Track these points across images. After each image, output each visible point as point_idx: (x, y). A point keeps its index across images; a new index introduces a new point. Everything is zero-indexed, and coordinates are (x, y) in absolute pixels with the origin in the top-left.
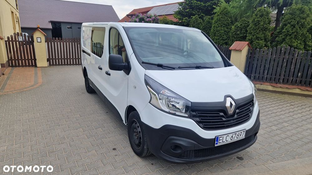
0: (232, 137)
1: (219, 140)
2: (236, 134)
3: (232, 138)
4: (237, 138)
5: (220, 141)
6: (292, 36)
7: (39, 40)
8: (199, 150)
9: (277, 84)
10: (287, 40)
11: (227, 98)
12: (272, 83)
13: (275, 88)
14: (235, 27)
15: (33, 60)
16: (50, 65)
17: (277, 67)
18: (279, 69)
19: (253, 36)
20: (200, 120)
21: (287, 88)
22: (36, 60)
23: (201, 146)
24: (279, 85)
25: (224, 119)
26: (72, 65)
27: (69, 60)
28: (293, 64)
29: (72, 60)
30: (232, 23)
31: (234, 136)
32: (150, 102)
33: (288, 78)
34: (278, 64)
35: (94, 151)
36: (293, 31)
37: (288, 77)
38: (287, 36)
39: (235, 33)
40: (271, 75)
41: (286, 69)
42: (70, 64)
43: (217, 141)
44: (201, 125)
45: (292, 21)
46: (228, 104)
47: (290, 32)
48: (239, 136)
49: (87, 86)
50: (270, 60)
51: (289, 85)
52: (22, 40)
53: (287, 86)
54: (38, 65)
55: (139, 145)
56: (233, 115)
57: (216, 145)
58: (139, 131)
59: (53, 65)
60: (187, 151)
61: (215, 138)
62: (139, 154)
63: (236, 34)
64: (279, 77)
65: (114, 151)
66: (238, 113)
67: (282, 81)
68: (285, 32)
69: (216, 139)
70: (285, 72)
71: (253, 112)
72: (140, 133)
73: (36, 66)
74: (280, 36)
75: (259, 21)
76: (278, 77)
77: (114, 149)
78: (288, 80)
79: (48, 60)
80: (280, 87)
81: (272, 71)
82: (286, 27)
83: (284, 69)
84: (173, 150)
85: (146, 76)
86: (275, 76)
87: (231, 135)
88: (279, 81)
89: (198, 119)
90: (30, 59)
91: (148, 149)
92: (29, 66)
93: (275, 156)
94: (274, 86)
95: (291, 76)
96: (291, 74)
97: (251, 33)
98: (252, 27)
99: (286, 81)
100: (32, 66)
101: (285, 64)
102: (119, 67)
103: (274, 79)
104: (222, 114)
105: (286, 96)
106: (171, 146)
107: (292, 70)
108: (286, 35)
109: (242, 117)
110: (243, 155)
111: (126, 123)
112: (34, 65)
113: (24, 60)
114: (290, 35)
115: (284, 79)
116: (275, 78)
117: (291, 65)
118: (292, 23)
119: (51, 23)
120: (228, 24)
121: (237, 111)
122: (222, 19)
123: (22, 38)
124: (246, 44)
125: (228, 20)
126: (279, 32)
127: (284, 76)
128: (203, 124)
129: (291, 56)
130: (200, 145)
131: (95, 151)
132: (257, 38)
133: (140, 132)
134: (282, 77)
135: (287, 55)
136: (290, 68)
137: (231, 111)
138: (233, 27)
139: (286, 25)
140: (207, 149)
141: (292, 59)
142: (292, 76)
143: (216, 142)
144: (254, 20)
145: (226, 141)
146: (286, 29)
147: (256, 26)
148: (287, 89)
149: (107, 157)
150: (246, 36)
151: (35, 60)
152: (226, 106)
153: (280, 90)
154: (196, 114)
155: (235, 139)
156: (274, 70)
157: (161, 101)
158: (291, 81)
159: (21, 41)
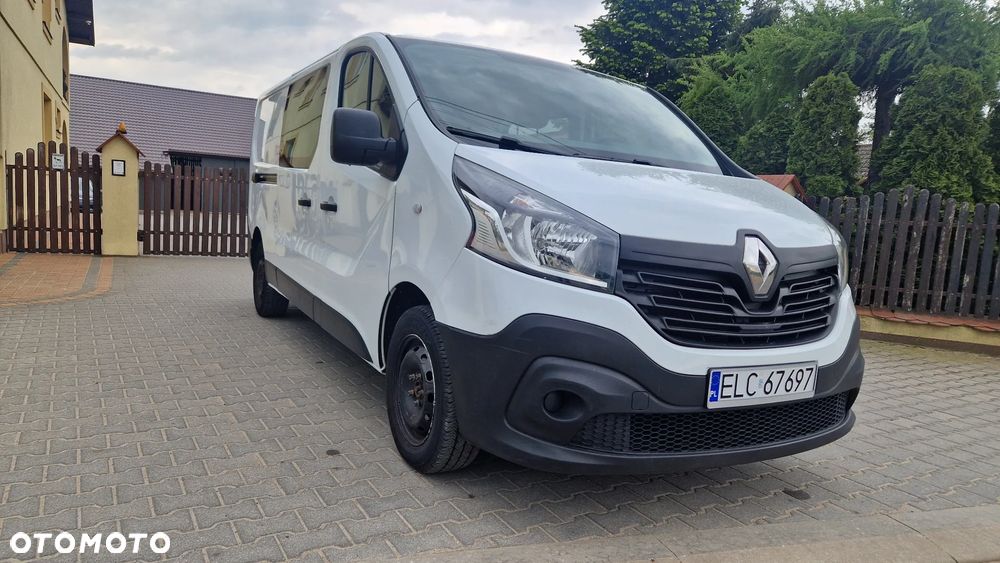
0: (769, 381)
1: (723, 386)
2: (783, 372)
3: (769, 385)
4: (787, 391)
5: (727, 392)
6: (929, 159)
7: (119, 169)
8: (649, 416)
9: (893, 311)
10: (917, 172)
11: (748, 240)
12: (878, 308)
13: (888, 324)
14: (750, 138)
15: (92, 234)
16: (146, 250)
17: (891, 259)
18: (897, 263)
19: (808, 160)
20: (651, 304)
21: (929, 324)
22: (101, 232)
23: (656, 401)
24: (901, 316)
25: (738, 313)
26: (220, 254)
27: (210, 237)
28: (941, 246)
29: (219, 238)
30: (738, 129)
31: (775, 379)
32: (469, 246)
33: (928, 292)
34: (893, 249)
35: (257, 454)
36: (934, 145)
37: (931, 288)
38: (915, 160)
39: (749, 156)
40: (874, 284)
41: (919, 263)
42: (214, 253)
43: (715, 388)
44: (656, 322)
45: (927, 115)
46: (751, 260)
47: (924, 149)
48: (795, 384)
49: (260, 293)
50: (867, 236)
51: (936, 314)
52: (62, 167)
53: (927, 319)
54: (107, 249)
55: (421, 430)
56: (769, 304)
57: (711, 405)
58: (425, 371)
59: (157, 251)
60: (607, 415)
61: (708, 376)
62: (420, 464)
63: (752, 159)
64: (901, 290)
65: (330, 457)
66: (786, 299)
67: (909, 303)
68: (909, 148)
69: (712, 380)
70: (918, 275)
71: (836, 312)
72: (430, 378)
73: (98, 251)
74: (894, 163)
75: (821, 114)
76: (895, 290)
77: (332, 453)
78: (929, 299)
79: (142, 236)
80: (907, 322)
81: (875, 274)
82: (913, 132)
83: (913, 263)
84: (550, 412)
85: (459, 161)
86: (888, 285)
87: (764, 375)
88: (900, 305)
89: (644, 300)
90: (81, 227)
91: (458, 432)
92: (76, 251)
93: (923, 492)
94: (885, 320)
95: (939, 286)
96: (940, 277)
97: (801, 153)
98: (801, 135)
99: (923, 304)
100: (87, 251)
101: (917, 247)
102: (365, 151)
103: (883, 295)
104: (730, 292)
105: (929, 352)
106: (545, 398)
107: (942, 265)
108: (912, 159)
109: (798, 317)
110: (806, 485)
111: (381, 366)
112: (92, 248)
113: (60, 230)
114: (924, 157)
115: (915, 295)
116: (886, 293)
117: (936, 250)
118: (927, 121)
119: (169, 157)
120: (727, 130)
121: (784, 292)
122: (705, 116)
123: (62, 158)
124: (788, 181)
125: (725, 120)
126: (889, 151)
127: (917, 285)
128: (662, 321)
129: (934, 220)
130: (652, 398)
131: (261, 454)
132: (820, 168)
133: (429, 374)
134: (910, 290)
135: (920, 216)
136: (935, 262)
137: (761, 287)
138: (743, 139)
139: (910, 127)
140: (680, 415)
141: (939, 230)
142: (942, 288)
143: (711, 393)
144: (806, 112)
145: (746, 396)
146: (911, 140)
147: (813, 130)
148: (931, 329)
149: (303, 472)
150: (784, 164)
151: (99, 232)
152: (744, 265)
153: (906, 331)
154: (636, 281)
155: (780, 396)
156: (880, 269)
157: (510, 235)
158: (939, 304)
159: (59, 170)
